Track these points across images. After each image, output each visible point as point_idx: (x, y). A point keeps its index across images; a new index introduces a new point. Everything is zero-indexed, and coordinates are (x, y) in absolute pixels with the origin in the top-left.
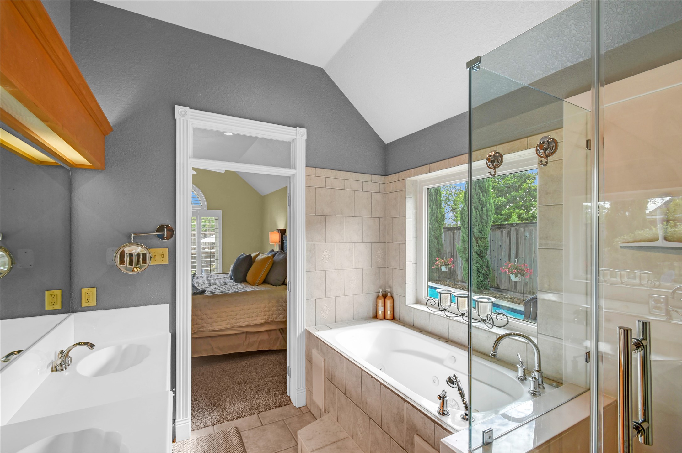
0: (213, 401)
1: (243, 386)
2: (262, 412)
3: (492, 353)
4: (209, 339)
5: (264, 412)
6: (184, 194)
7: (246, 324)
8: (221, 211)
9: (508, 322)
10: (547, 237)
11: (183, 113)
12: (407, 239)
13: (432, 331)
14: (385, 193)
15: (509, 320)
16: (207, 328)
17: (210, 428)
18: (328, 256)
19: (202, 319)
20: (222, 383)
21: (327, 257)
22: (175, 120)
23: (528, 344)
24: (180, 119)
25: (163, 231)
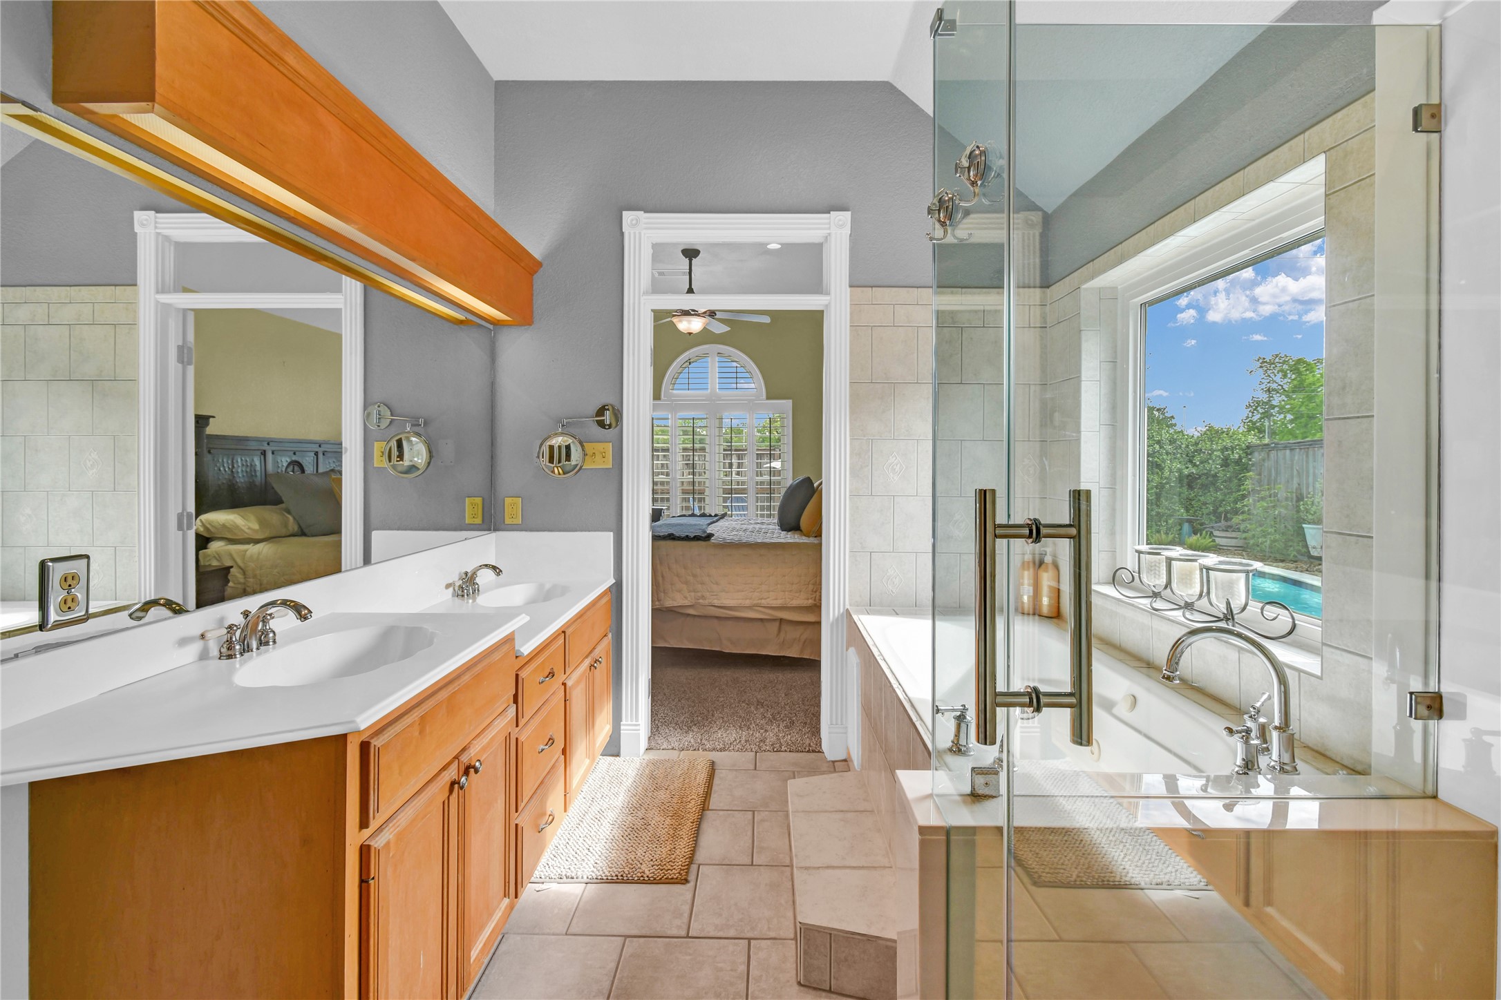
0: (696, 719)
1: (752, 708)
2: (765, 751)
3: (1164, 672)
4: (715, 621)
5: (768, 753)
6: (634, 354)
7: (778, 603)
8: (791, 401)
9: (1294, 626)
10: (1344, 388)
11: (634, 222)
12: (1083, 429)
13: (1123, 645)
14: (1046, 327)
15: (1296, 622)
16: (710, 601)
17: (676, 753)
18: (899, 465)
19: (703, 583)
20: (723, 697)
21: (897, 468)
22: (622, 234)
23: (1302, 674)
24: (630, 233)
25: (604, 416)
